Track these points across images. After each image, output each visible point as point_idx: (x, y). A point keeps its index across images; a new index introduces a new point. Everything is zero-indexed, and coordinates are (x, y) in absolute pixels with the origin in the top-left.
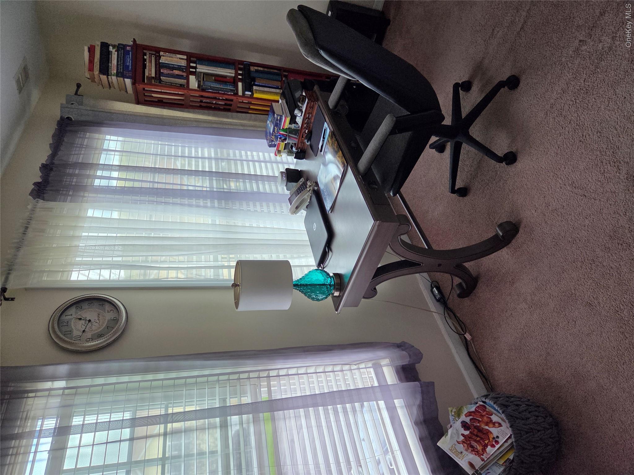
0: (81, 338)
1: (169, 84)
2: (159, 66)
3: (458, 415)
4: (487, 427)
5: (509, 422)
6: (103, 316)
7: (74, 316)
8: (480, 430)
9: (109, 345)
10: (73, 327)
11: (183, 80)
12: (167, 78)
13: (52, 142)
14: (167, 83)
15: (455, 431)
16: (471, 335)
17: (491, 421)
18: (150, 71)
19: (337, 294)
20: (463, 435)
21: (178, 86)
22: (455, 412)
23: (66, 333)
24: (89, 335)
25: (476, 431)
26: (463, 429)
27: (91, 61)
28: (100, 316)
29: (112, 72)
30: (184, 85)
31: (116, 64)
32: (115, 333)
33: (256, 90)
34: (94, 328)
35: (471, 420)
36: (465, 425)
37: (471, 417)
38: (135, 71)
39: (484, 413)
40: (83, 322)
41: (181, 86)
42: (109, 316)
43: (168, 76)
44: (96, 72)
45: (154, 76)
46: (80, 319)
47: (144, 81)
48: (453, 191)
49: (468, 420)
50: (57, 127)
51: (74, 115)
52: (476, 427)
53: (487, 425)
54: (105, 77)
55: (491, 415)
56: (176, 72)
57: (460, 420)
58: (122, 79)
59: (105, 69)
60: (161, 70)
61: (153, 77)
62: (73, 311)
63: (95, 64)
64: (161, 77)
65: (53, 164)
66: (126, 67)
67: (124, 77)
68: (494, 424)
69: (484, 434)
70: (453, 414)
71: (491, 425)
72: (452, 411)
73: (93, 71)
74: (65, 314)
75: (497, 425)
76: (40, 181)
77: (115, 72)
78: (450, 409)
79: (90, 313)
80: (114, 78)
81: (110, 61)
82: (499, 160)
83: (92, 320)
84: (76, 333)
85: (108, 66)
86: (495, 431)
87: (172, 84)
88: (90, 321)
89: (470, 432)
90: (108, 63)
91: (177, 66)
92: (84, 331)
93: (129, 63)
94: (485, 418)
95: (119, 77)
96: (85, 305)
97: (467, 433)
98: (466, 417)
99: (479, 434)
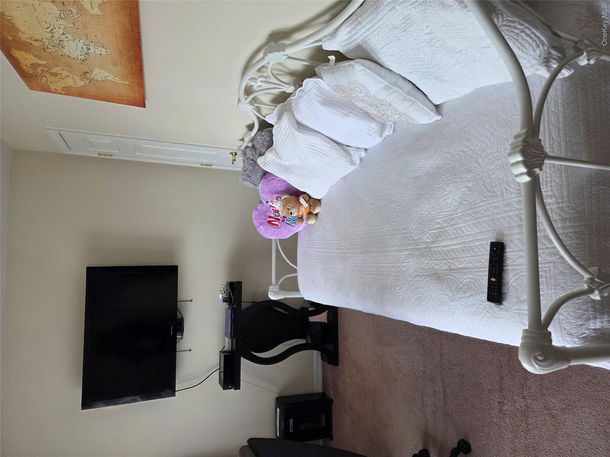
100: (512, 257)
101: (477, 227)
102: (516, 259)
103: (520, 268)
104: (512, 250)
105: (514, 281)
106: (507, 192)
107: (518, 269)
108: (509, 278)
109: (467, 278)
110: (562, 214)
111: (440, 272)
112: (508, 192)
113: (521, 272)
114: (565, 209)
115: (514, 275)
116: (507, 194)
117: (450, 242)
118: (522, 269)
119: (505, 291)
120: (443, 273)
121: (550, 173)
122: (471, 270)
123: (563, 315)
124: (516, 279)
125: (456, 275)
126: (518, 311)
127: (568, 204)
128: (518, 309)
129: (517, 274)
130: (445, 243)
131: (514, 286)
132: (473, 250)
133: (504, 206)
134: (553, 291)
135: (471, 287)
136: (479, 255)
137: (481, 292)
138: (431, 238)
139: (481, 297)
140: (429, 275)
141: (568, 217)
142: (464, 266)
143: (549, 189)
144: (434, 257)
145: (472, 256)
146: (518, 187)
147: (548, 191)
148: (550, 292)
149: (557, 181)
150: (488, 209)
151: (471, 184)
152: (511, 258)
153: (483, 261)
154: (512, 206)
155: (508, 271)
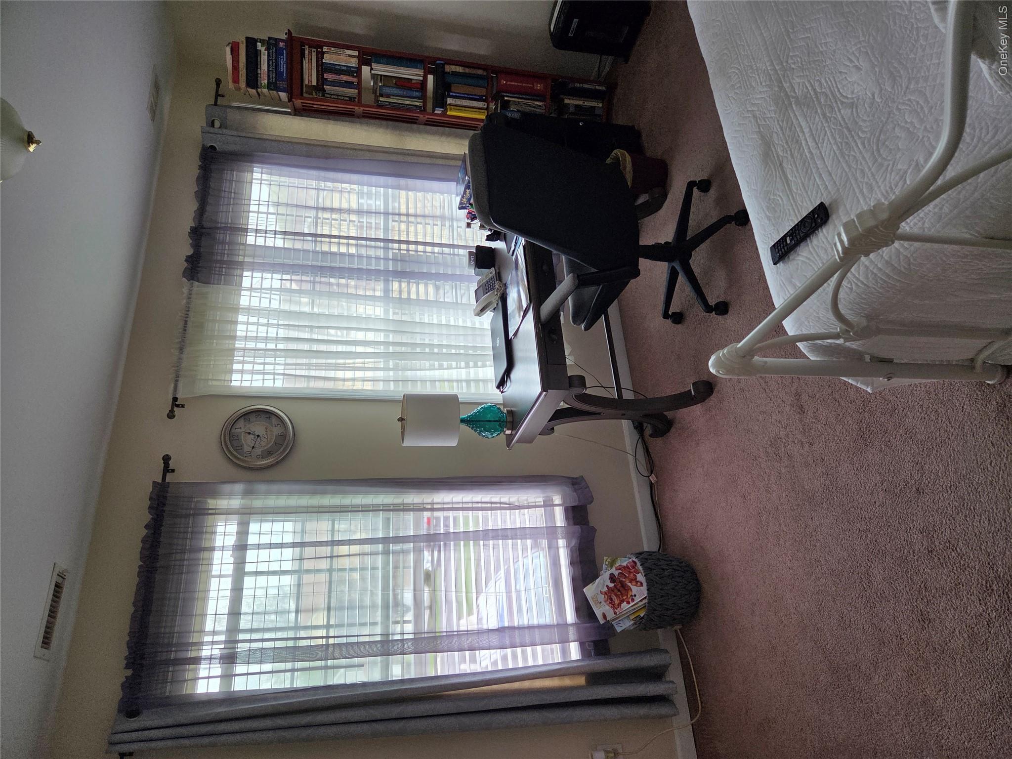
0: (252, 454)
1: (335, 97)
2: (323, 68)
3: (611, 565)
4: (630, 584)
5: (647, 585)
6: (271, 431)
7: (243, 430)
8: (623, 585)
9: (277, 463)
10: (244, 442)
11: (353, 90)
12: (333, 87)
13: (196, 189)
14: (333, 96)
15: (602, 581)
16: (657, 478)
17: (636, 579)
18: (311, 76)
19: (508, 432)
20: (607, 586)
21: (345, 100)
22: (609, 562)
23: (238, 448)
24: (258, 451)
25: (620, 585)
26: (609, 581)
27: (236, 68)
28: (268, 430)
29: (262, 82)
30: (355, 98)
31: (266, 70)
32: (284, 451)
33: (450, 105)
34: (263, 444)
35: (619, 573)
36: (612, 578)
37: (620, 571)
38: (291, 79)
39: (633, 570)
40: (252, 436)
41: (351, 99)
42: (277, 431)
43: (334, 83)
44: (243, 84)
45: (315, 84)
46: (249, 433)
47: (302, 94)
48: (666, 315)
49: (616, 573)
50: (200, 163)
51: (218, 143)
52: (621, 582)
53: (631, 582)
54: (254, 91)
55: (638, 573)
56: (345, 78)
57: (610, 572)
58: (275, 92)
59: (253, 81)
60: (325, 75)
61: (314, 86)
62: (241, 423)
63: (240, 73)
64: (325, 86)
65: (203, 227)
66: (279, 75)
67: (278, 89)
68: (637, 582)
69: (625, 590)
70: (607, 563)
71: (634, 583)
72: (607, 560)
73: (239, 83)
74: (235, 426)
75: (639, 584)
76: (190, 254)
77: (266, 82)
78: (605, 558)
79: (258, 427)
80: (265, 91)
81: (259, 67)
82: (709, 309)
83: (261, 436)
84: (247, 449)
85: (257, 74)
86: (635, 589)
87: (339, 97)
88: (258, 436)
89: (615, 586)
90: (257, 68)
91: (345, 68)
92: (253, 447)
93: (283, 68)
94: (632, 575)
95: (271, 90)
96: (252, 417)
97: (612, 585)
98: (616, 570)
99: (621, 589)
100: (820, 241)
101: (833, 163)
102: (822, 247)
103: (816, 257)
104: (827, 235)
105: (802, 261)
106: (884, 172)
107: (814, 257)
108: (802, 254)
109: (781, 199)
110: (893, 257)
111: (773, 149)
112: (884, 176)
113: (813, 262)
114: (901, 256)
115: (807, 258)
116: (882, 176)
117: (806, 130)
118: (816, 260)
119: (791, 257)
120: (774, 157)
121: (930, 211)
122: (790, 197)
123: (809, 323)
124: (804, 262)
125: (778, 179)
126: (782, 285)
127: (909, 256)
128: (784, 284)
129: (809, 259)
130: (803, 124)
131: (798, 264)
132: (809, 180)
133: (867, 183)
134: (818, 304)
135: (776, 211)
136: (807, 192)
137: (777, 230)
138: (800, 92)
139: (773, 233)
140: (763, 137)
141: (896, 265)
142: (791, 181)
143: (912, 224)
144: (783, 121)
145: (803, 185)
146: (894, 185)
147: (908, 224)
148: (815, 301)
149: (926, 225)
150: (857, 161)
151: (879, 101)
152: (818, 241)
153: (805, 204)
154: (870, 196)
155: (807, 248)
